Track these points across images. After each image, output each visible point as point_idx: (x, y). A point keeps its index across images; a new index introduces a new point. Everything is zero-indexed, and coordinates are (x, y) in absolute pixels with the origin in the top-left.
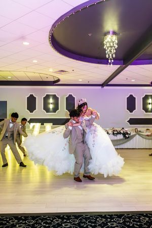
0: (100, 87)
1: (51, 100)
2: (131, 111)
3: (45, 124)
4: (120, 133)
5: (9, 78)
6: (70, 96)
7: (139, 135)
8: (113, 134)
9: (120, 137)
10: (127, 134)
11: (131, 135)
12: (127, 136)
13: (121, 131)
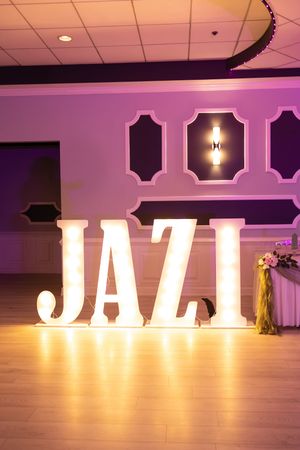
1: (216, 135)
3: (211, 220)
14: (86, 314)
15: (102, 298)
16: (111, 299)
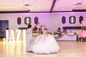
0: (49, 13)
2: (64, 23)
3: (23, 30)
4: (57, 34)
5: (7, 10)
6: (36, 17)
7: (66, 34)
8: (54, 34)
9: (57, 35)
10: (61, 34)
11: (62, 34)
12: (60, 35)
13: (58, 33)
14: (9, 40)
15: (11, 39)
16: (12, 39)
